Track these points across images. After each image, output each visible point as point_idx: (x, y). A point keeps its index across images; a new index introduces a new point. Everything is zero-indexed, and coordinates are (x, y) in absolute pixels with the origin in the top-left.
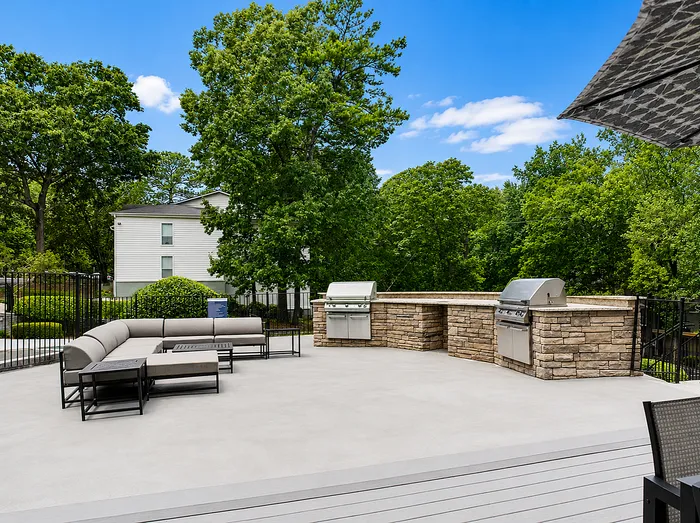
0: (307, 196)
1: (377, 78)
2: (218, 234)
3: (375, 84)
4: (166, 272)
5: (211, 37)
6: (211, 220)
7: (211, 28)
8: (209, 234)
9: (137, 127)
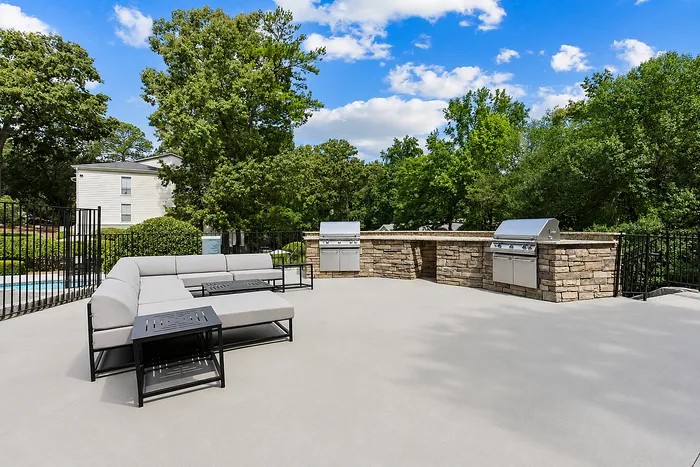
0: (249, 158)
1: (302, 76)
2: (172, 186)
3: (300, 79)
4: (126, 217)
5: (169, 27)
6: (166, 174)
7: (169, 20)
8: (165, 186)
9: (98, 96)
